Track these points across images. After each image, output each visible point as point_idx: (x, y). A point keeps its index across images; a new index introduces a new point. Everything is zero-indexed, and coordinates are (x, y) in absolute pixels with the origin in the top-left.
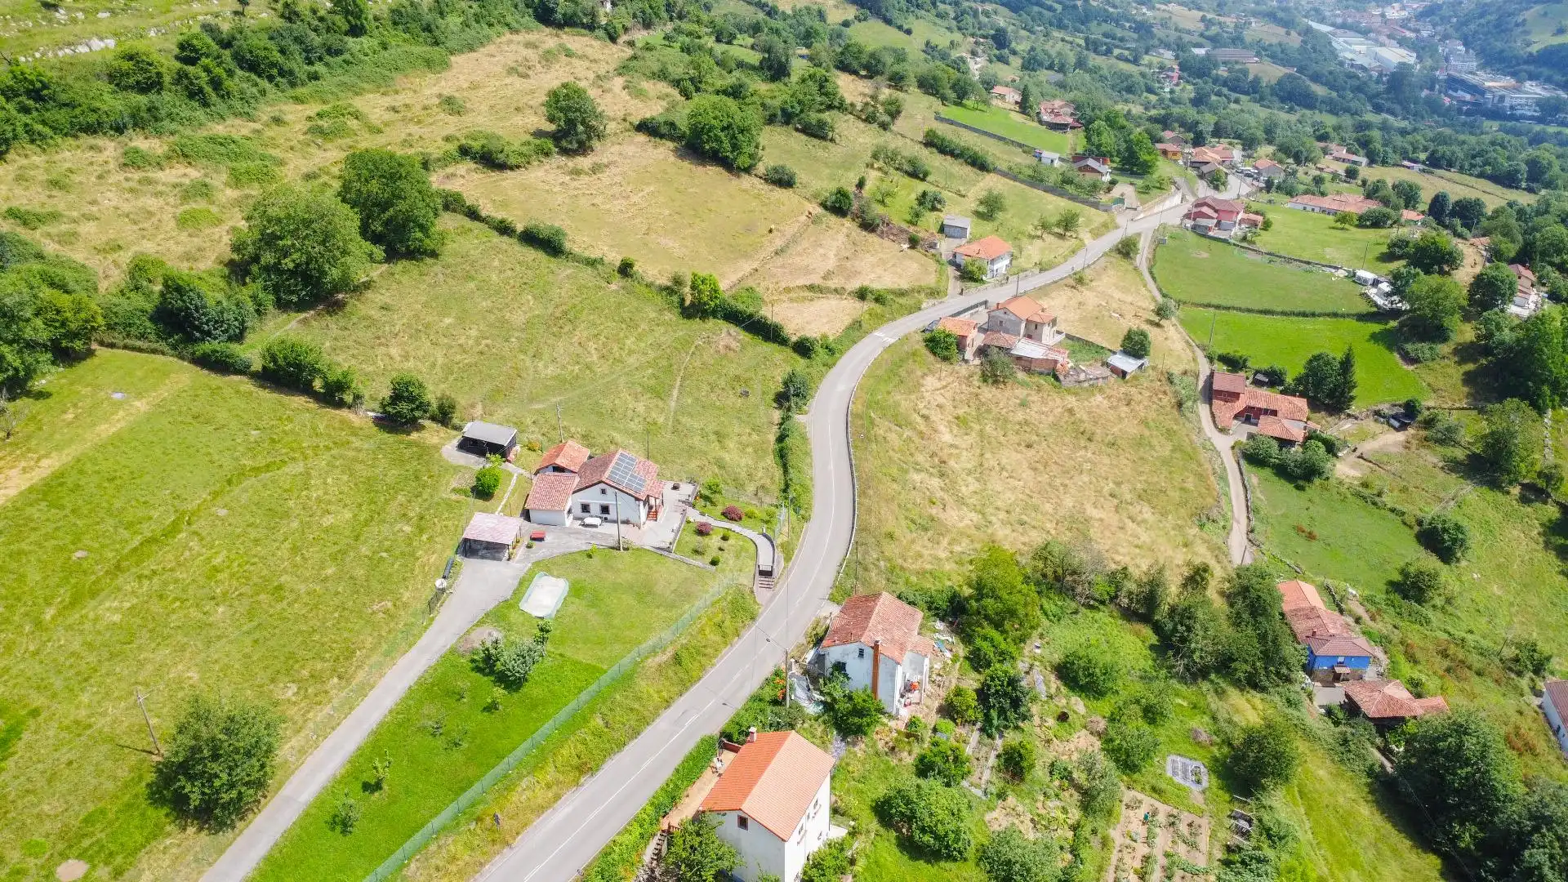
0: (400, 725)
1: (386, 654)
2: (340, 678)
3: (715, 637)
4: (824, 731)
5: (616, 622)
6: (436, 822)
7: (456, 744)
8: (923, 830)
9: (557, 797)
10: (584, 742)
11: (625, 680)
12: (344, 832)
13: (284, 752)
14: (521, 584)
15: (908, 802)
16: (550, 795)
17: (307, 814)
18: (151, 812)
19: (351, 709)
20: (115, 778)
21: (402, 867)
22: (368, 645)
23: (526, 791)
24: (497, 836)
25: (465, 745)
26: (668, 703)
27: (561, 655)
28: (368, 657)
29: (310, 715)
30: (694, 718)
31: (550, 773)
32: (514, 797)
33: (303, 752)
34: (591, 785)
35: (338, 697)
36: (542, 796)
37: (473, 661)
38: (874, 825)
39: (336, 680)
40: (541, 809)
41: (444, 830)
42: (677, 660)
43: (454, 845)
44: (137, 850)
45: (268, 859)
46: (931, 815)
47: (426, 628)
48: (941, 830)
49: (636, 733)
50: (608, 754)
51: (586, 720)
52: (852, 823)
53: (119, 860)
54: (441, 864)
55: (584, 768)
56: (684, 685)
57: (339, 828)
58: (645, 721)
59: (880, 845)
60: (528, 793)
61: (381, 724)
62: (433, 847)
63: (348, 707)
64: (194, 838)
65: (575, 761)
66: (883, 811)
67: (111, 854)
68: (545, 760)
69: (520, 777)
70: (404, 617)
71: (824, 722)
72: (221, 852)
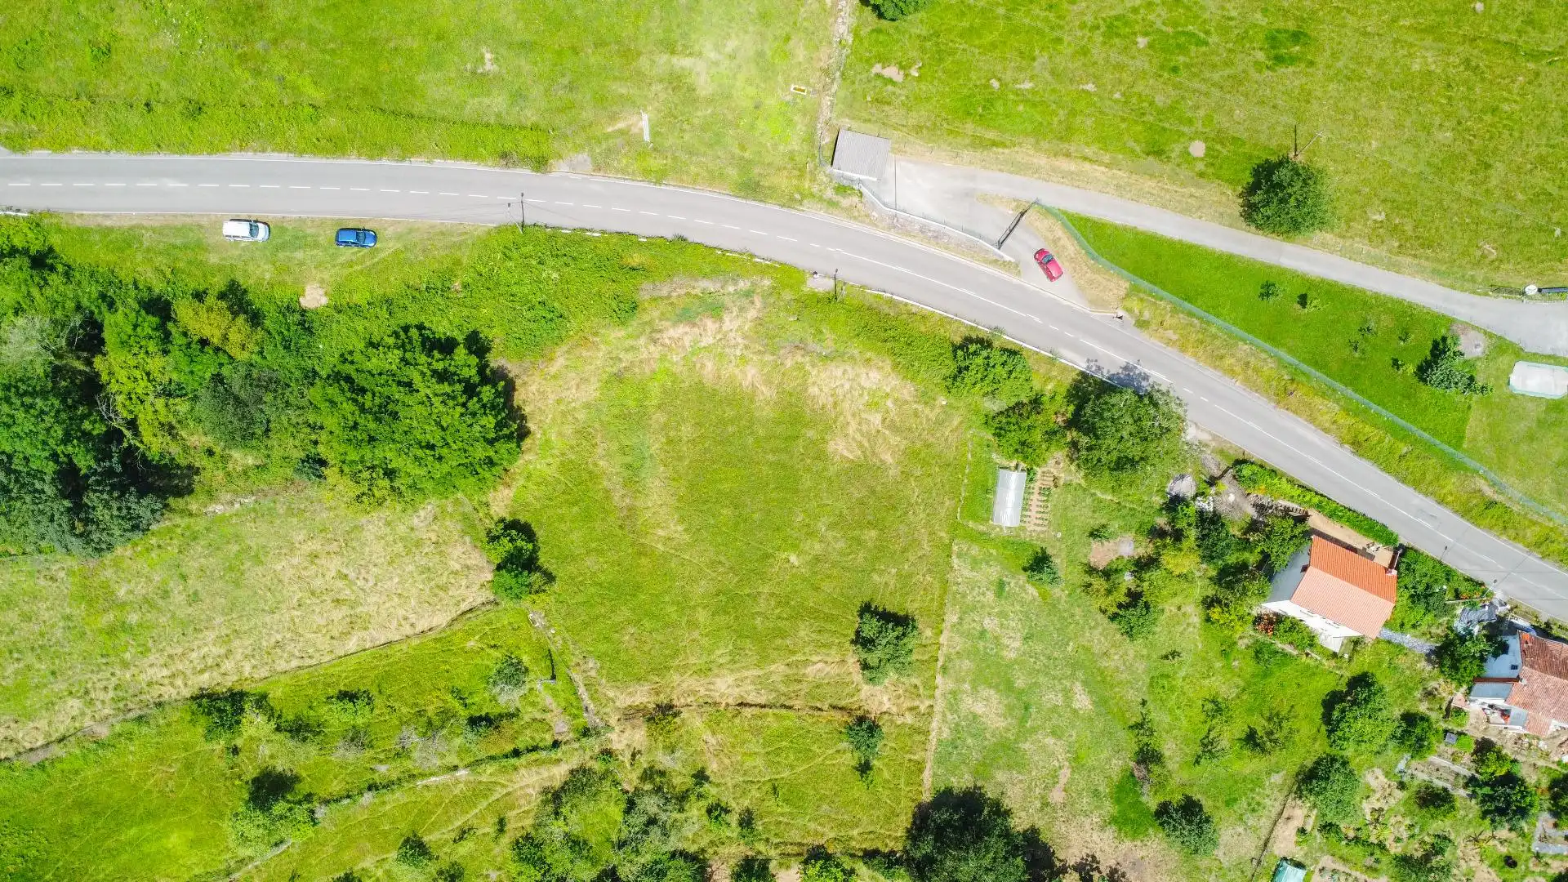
0: (1365, 303)
1: (1435, 271)
2: (1400, 246)
3: (1531, 534)
4: (1438, 636)
5: (1524, 447)
6: (1282, 353)
7: (1356, 348)
8: (1343, 711)
9: (1326, 430)
10: (1380, 441)
11: (1453, 466)
12: (1262, 295)
13: (1319, 236)
14: (1550, 357)
15: (1366, 701)
16: (1327, 425)
17: (1270, 267)
18: (1248, 173)
19: (1373, 264)
20: (1270, 139)
21: (1244, 341)
22: (1440, 256)
23: (1328, 409)
24: (1282, 395)
25: (1357, 355)
26: (1441, 502)
27: (1469, 407)
28: (1427, 259)
29: (1357, 239)
30: (1428, 525)
31: (1345, 421)
32: (1318, 400)
33: (1324, 245)
34: (1345, 454)
35: (1382, 251)
36: (1326, 419)
37: (1444, 339)
38: (1348, 674)
39: (1397, 244)
40: (1312, 420)
41: (1279, 360)
42: (1491, 504)
43: (1269, 368)
44: (1218, 178)
45: (1231, 256)
46: (1356, 718)
47: (1474, 293)
48: (1343, 725)
49: (1404, 481)
50: (1376, 461)
51: (1402, 439)
52: (1346, 656)
53: (1211, 170)
54: (1251, 365)
55: (1358, 445)
56: (1465, 512)
57: (1263, 291)
58: (1416, 484)
59: (1330, 677)
60: (1325, 410)
61: (1363, 291)
62: (1264, 356)
63: (1375, 261)
64: (1236, 207)
65: (1362, 438)
66: (1362, 681)
67: (1213, 165)
68: (1356, 415)
69: (1337, 401)
70: (1480, 274)
71: (1447, 636)
72: (1230, 226)
